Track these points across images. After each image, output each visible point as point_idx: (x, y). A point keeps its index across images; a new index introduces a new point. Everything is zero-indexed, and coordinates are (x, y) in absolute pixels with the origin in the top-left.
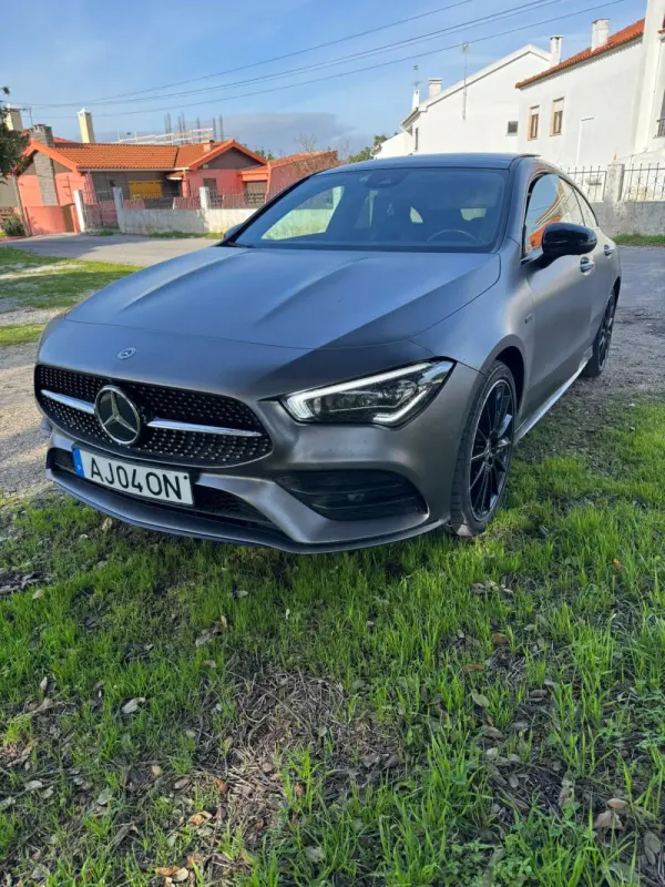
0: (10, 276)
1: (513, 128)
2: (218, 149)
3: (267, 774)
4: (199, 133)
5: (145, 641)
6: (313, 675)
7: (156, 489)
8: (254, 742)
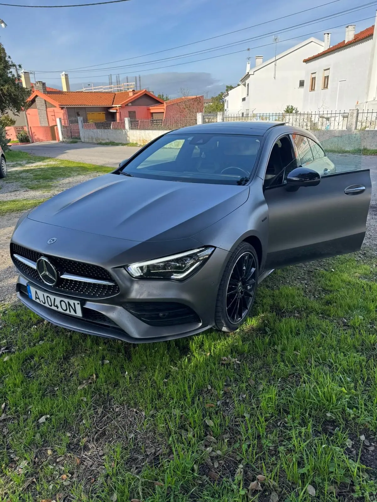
0: (18, 169)
1: (302, 84)
2: (137, 95)
3: (100, 456)
4: (128, 85)
5: (55, 385)
6: (132, 407)
7: (65, 308)
8: (97, 440)
